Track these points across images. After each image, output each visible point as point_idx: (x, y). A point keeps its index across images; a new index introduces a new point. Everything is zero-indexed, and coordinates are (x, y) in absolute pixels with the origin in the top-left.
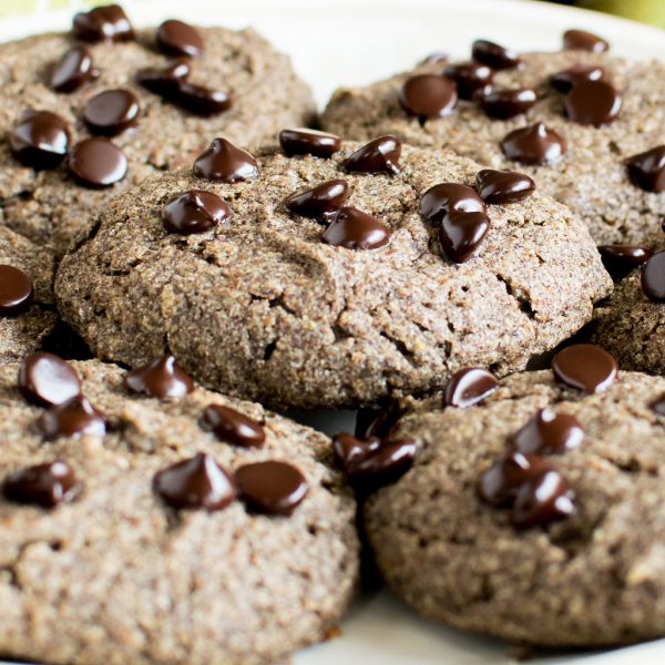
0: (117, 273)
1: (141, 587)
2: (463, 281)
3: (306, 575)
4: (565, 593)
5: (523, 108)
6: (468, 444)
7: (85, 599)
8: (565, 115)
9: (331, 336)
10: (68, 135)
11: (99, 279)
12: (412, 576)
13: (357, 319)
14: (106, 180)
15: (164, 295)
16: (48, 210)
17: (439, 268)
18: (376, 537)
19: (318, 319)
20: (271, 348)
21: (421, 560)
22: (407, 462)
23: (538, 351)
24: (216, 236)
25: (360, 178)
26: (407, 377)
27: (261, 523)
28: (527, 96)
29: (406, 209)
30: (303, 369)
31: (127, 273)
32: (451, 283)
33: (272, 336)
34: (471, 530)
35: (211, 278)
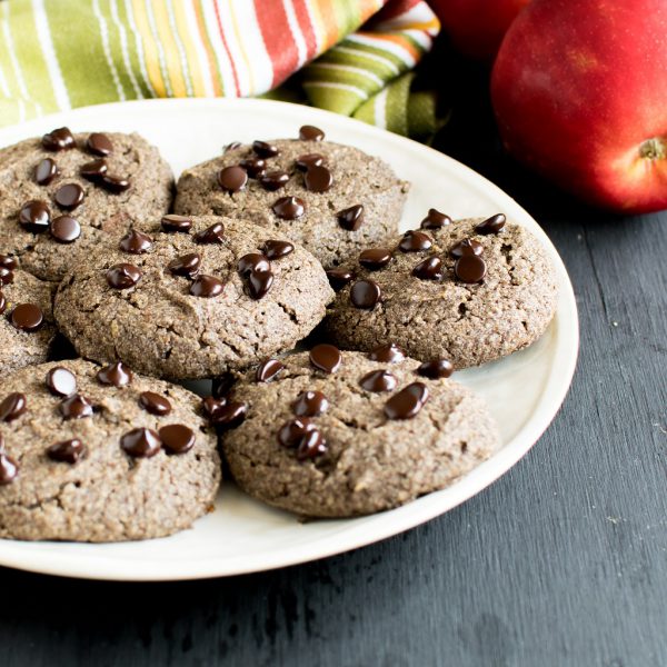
0: (87, 311)
1: (120, 503)
2: (262, 309)
3: (197, 484)
4: (325, 494)
5: (283, 184)
6: (271, 407)
7: (94, 511)
8: (304, 186)
9: (198, 346)
10: (48, 212)
11: (78, 315)
12: (248, 481)
13: (211, 336)
14: (70, 238)
15: (113, 326)
16: (42, 257)
17: (250, 304)
18: (229, 458)
19: (191, 337)
20: (169, 353)
21: (253, 473)
22: (242, 417)
23: (301, 338)
24: (136, 289)
25: (205, 247)
26: (237, 363)
27: (174, 459)
28: (285, 178)
29: (229, 266)
30: (185, 363)
31: (92, 311)
32: (256, 311)
33: (169, 348)
34: (277, 460)
35: (136, 316)
